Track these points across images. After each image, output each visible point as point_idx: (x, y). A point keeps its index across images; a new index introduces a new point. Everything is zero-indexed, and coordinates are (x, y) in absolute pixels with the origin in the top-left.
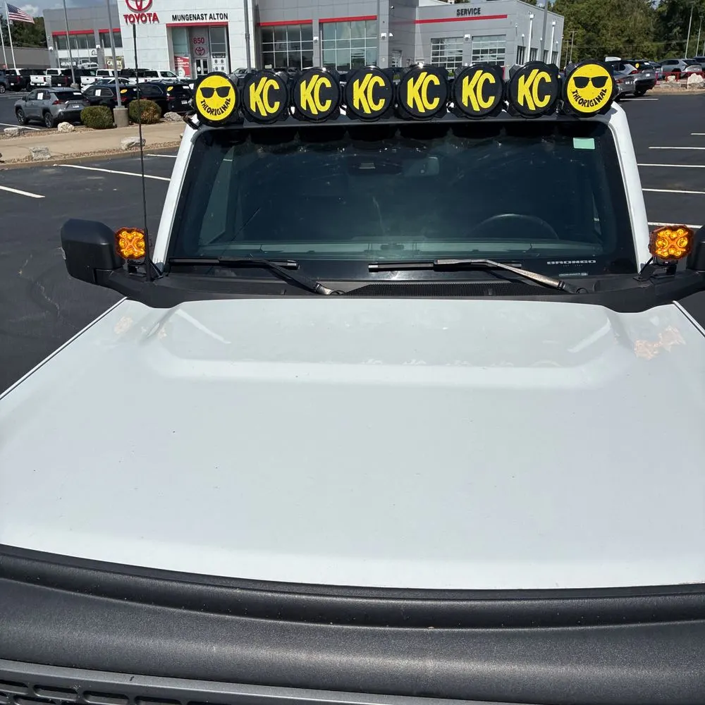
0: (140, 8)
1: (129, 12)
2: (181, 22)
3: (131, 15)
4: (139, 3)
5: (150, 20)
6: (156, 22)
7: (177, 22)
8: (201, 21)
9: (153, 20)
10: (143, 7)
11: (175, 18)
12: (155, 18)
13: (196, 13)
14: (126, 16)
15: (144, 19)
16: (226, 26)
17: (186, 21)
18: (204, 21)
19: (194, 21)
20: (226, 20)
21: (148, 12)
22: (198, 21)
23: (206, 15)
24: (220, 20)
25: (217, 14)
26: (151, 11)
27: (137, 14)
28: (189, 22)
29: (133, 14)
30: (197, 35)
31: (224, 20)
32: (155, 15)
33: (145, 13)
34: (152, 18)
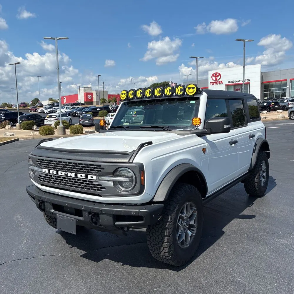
0: (216, 80)
1: (212, 81)
3: (213, 82)
4: (216, 78)
5: (219, 83)
6: (222, 84)
7: (230, 83)
8: (239, 83)
9: (221, 83)
10: (218, 79)
11: (229, 82)
12: (222, 82)
13: (237, 80)
14: (211, 83)
15: (217, 83)
16: (249, 84)
17: (233, 83)
18: (240, 82)
19: (236, 83)
20: (249, 82)
21: (219, 81)
22: (238, 83)
23: (241, 80)
24: (247, 82)
25: (246, 80)
26: (220, 80)
27: (215, 82)
29: (214, 82)
30: (237, 88)
31: (248, 82)
32: (222, 81)
33: (218, 81)
34: (220, 83)
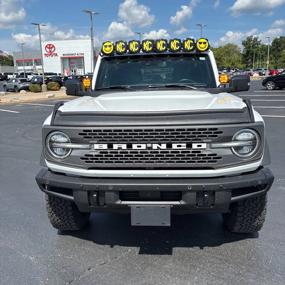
0: (50, 51)
1: (46, 53)
2: (66, 56)
3: (47, 54)
4: (50, 50)
5: (54, 56)
6: (57, 56)
7: (65, 56)
8: (74, 56)
9: (56, 56)
10: (52, 51)
11: (64, 55)
12: (56, 55)
13: (72, 53)
14: (45, 54)
15: (52, 55)
16: (83, 57)
19: (71, 56)
20: (83, 56)
21: (54, 53)
23: (75, 54)
24: (81, 56)
25: (80, 54)
26: (55, 52)
27: (49, 54)
28: (69, 56)
29: (48, 53)
30: (72, 61)
31: (82, 56)
32: (56, 54)
33: (53, 53)
34: (55, 55)
